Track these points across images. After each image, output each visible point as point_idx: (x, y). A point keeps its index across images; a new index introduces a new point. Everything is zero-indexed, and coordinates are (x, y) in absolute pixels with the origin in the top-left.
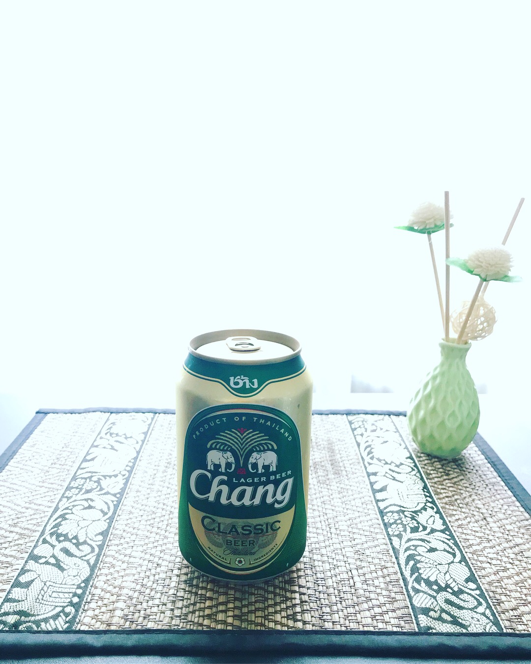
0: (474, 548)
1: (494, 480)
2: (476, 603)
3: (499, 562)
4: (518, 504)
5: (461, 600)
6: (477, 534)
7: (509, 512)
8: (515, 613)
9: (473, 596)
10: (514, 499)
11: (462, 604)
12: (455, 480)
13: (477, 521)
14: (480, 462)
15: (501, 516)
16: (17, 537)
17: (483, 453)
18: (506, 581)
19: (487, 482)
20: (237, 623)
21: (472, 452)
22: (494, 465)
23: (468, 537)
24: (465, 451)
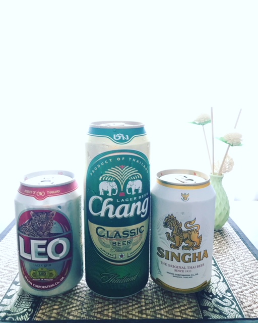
0: (230, 275)
1: (238, 240)
2: (231, 303)
3: (241, 282)
4: (250, 252)
5: (224, 302)
6: (231, 268)
7: (246, 256)
8: (250, 308)
9: (229, 300)
10: (248, 249)
11: (224, 304)
12: (219, 240)
13: (230, 261)
14: (231, 232)
15: (242, 258)
16: (7, 272)
17: (233, 227)
18: (245, 292)
19: (235, 241)
20: (114, 316)
21: (227, 227)
22: (238, 233)
23: (226, 269)
24: (224, 226)
